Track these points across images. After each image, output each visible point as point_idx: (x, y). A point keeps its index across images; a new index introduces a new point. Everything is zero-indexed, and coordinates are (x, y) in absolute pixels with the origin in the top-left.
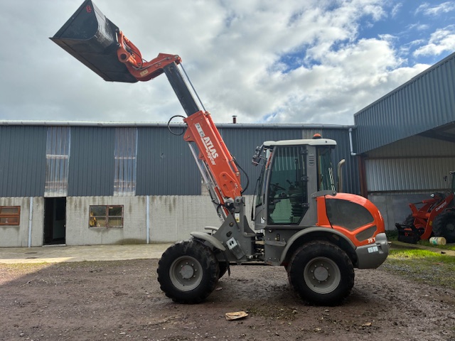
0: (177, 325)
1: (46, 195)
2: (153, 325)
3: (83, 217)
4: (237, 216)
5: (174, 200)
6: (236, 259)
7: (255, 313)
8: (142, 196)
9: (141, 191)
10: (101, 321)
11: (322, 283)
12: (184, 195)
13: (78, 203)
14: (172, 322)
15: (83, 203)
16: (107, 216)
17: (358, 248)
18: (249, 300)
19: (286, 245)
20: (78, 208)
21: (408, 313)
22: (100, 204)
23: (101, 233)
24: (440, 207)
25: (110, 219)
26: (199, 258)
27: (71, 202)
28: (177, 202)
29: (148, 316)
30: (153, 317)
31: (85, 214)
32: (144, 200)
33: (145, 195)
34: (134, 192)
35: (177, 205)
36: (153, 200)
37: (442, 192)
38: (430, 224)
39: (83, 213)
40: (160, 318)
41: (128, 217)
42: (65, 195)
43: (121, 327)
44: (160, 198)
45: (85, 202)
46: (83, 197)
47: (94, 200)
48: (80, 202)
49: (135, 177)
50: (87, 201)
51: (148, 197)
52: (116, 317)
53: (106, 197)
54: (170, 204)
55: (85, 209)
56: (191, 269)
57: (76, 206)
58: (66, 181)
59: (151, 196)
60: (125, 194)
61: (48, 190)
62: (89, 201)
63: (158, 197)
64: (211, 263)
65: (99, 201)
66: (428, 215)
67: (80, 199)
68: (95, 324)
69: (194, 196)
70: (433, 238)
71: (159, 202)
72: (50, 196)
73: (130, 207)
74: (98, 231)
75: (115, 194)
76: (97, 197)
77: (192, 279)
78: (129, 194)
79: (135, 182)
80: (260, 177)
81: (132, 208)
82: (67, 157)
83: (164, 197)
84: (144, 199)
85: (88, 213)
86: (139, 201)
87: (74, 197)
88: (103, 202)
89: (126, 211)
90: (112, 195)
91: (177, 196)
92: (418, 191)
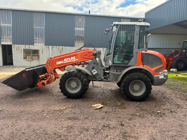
0: (71, 111)
1: (2, 43)
2: (59, 110)
3: (20, 54)
4: (97, 59)
5: (62, 48)
6: (96, 79)
7: (106, 105)
8: (48, 46)
9: (47, 44)
10: (34, 108)
11: (136, 91)
12: (67, 46)
13: (18, 47)
14: (68, 109)
15: (20, 47)
16: (31, 54)
17: (155, 76)
18: (101, 97)
19: (121, 74)
20: (18, 50)
21: (174, 106)
22: (28, 48)
23: (29, 62)
24: (176, 56)
25: (33, 56)
26: (80, 79)
27: (14, 47)
28: (63, 49)
29: (56, 105)
30: (58, 106)
31: (21, 53)
33: (49, 45)
34: (44, 44)
35: (64, 50)
36: (53, 48)
37: (178, 50)
38: (171, 63)
39: (20, 52)
40: (62, 107)
41: (42, 55)
42: (11, 44)
43: (43, 111)
44: (56, 47)
45: (21, 47)
46: (20, 45)
47: (25, 47)
48: (19, 47)
49: (44, 37)
50: (22, 47)
51: (50, 46)
52: (40, 106)
53: (31, 46)
54: (60, 50)
55: (21, 51)
56: (76, 84)
57: (17, 49)
58: (11, 37)
59: (52, 46)
60: (40, 44)
61: (3, 41)
62: (23, 47)
63: (55, 47)
64: (86, 81)
65: (27, 47)
66: (171, 59)
67: (19, 46)
68: (31, 109)
69: (71, 47)
70: (172, 69)
71: (56, 49)
72: (4, 44)
73: (42, 51)
74: (28, 61)
75: (35, 44)
76: (26, 45)
77: (76, 88)
78: (42, 45)
79: (44, 39)
80: (110, 41)
81: (43, 51)
82: (11, 25)
83: (58, 47)
84: (48, 47)
85: (23, 52)
86: (46, 48)
87: (16, 45)
88: (30, 48)
89: (40, 52)
90: (34, 45)
91: (64, 47)
92: (167, 49)
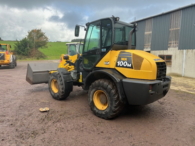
8: (182, 50)
13: (154, 54)
32: (183, 52)
34: (178, 48)
41: (174, 61)
42: (150, 50)
44: (192, 51)
46: (156, 51)
49: (179, 39)
53: (165, 51)
59: (187, 50)
60: (173, 49)
62: (158, 53)
65: (162, 53)
81: (177, 56)
82: (151, 32)
86: (180, 52)
87: (153, 51)
89: (173, 58)
